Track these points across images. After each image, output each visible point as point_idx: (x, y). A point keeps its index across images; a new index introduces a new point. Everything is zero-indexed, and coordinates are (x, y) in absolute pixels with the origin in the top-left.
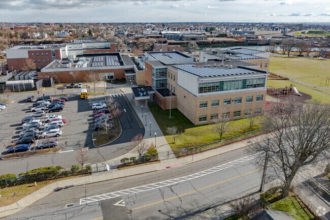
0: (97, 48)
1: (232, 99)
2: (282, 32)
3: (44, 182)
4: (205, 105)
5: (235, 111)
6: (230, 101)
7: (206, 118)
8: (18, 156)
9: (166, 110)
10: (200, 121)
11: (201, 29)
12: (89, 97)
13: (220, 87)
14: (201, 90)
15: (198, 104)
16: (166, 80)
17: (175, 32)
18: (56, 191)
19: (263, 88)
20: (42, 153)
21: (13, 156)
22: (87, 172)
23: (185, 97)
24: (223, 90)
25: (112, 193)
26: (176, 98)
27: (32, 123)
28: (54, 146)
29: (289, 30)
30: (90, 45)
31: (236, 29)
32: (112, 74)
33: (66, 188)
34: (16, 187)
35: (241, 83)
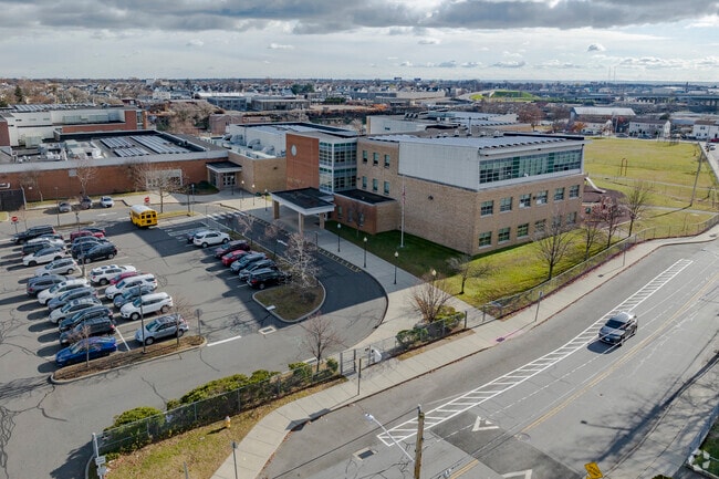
0: (89, 121)
1: (533, 195)
2: (446, 95)
3: (242, 416)
4: (488, 209)
5: (519, 224)
6: (529, 200)
7: (489, 238)
8: (100, 368)
9: (377, 234)
10: (480, 245)
11: (280, 90)
12: (161, 224)
13: (513, 168)
14: (487, 176)
15: (479, 208)
16: (355, 169)
17: (232, 94)
18: (294, 430)
19: (578, 170)
20: (164, 351)
21: (86, 370)
22: (332, 376)
23: (431, 198)
24: (517, 176)
25: (437, 409)
26: (398, 207)
27: (68, 288)
28: (179, 333)
29: (458, 90)
30: (71, 115)
31: (356, 90)
32: (178, 173)
33: (315, 418)
34: (176, 439)
35: (545, 161)
